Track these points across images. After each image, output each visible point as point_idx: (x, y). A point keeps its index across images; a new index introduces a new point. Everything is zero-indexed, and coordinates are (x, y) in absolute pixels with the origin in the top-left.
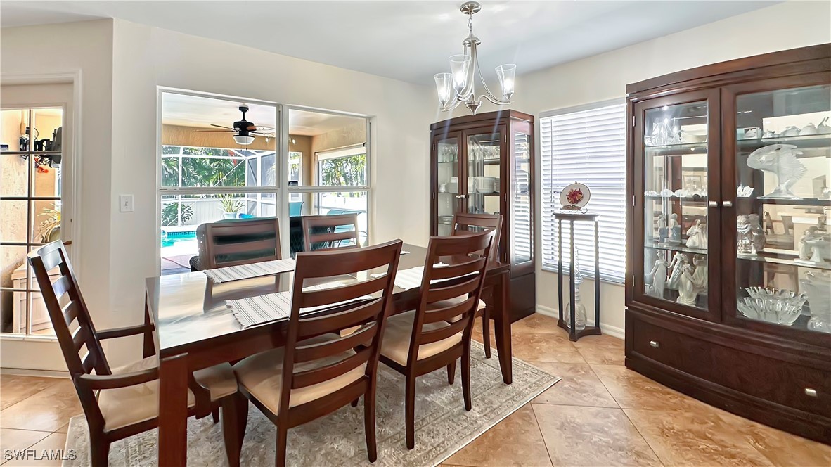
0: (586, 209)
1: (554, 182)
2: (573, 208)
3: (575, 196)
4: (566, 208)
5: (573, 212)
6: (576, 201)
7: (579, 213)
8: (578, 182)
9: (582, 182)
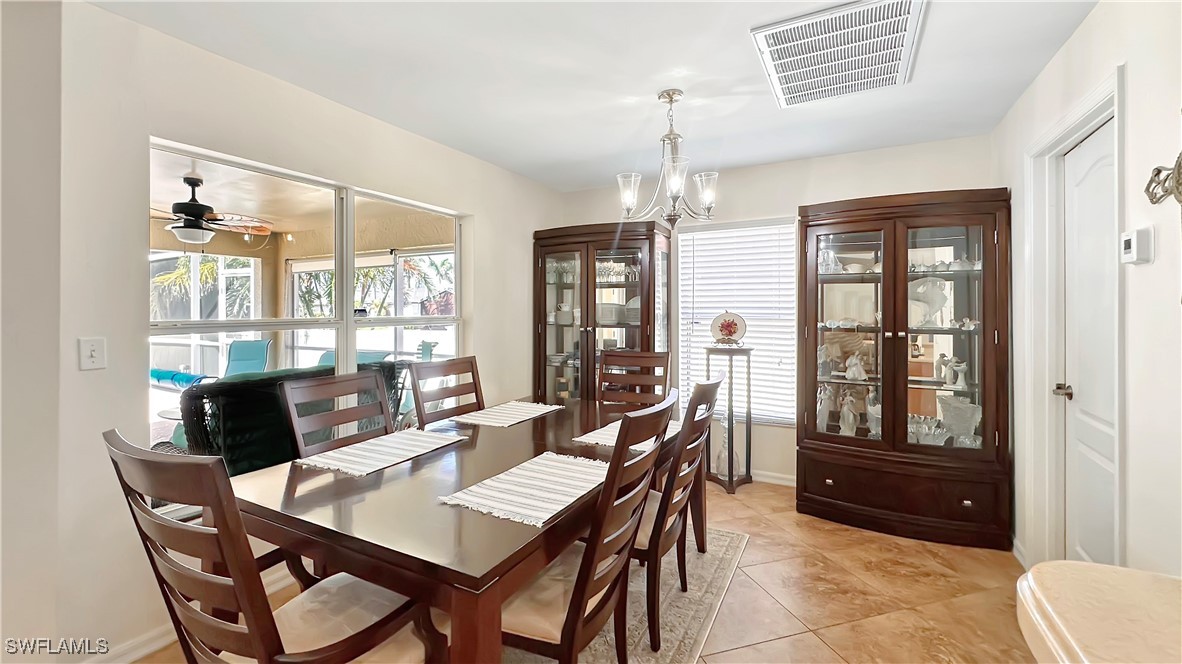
0: (745, 342)
1: (695, 311)
2: (729, 342)
3: (729, 328)
4: (718, 341)
5: (727, 346)
6: (731, 333)
7: (734, 346)
8: (729, 311)
9: (734, 311)
